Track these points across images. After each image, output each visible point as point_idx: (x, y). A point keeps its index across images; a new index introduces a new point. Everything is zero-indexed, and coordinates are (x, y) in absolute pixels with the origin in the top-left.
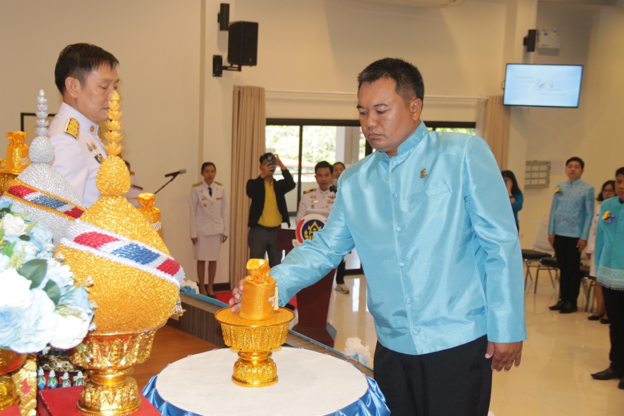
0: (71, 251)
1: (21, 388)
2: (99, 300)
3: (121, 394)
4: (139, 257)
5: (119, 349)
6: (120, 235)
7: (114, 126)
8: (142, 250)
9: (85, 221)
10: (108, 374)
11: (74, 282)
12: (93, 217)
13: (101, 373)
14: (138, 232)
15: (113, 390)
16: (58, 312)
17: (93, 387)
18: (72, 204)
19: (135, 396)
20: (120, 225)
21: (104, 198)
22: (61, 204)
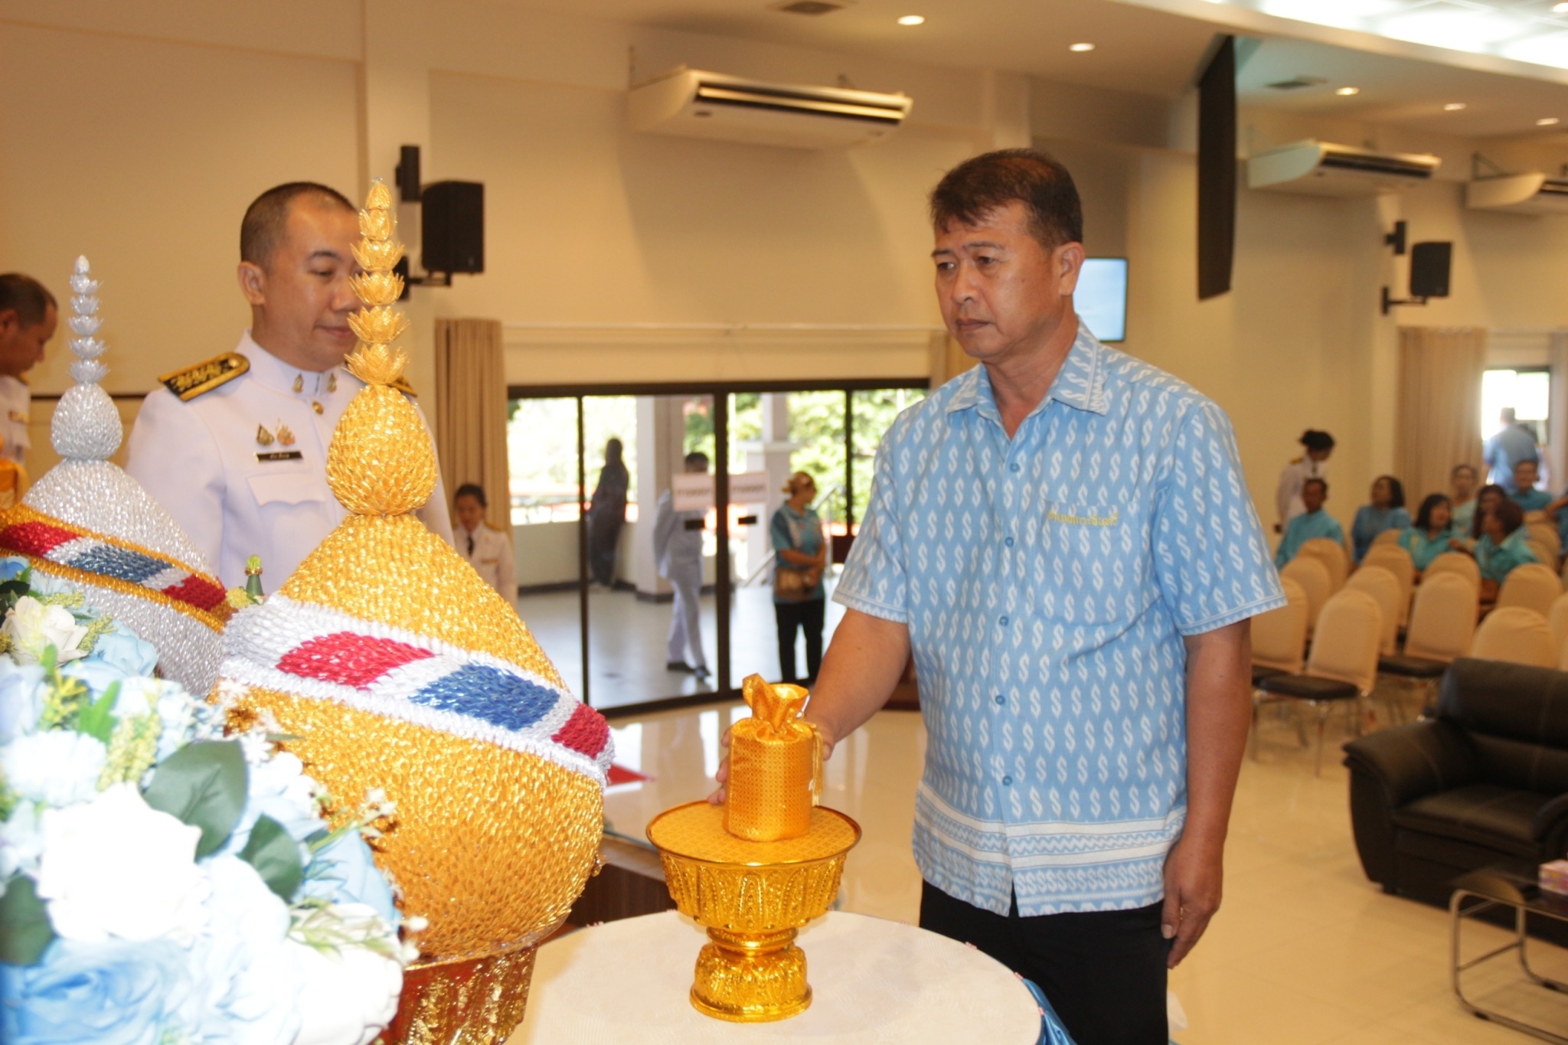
4: (501, 707)
5: (442, 1010)
6: (430, 637)
7: (380, 290)
8: (507, 683)
9: (302, 600)
12: (331, 586)
16: (301, 934)
21: (359, 521)
22: (154, 567)
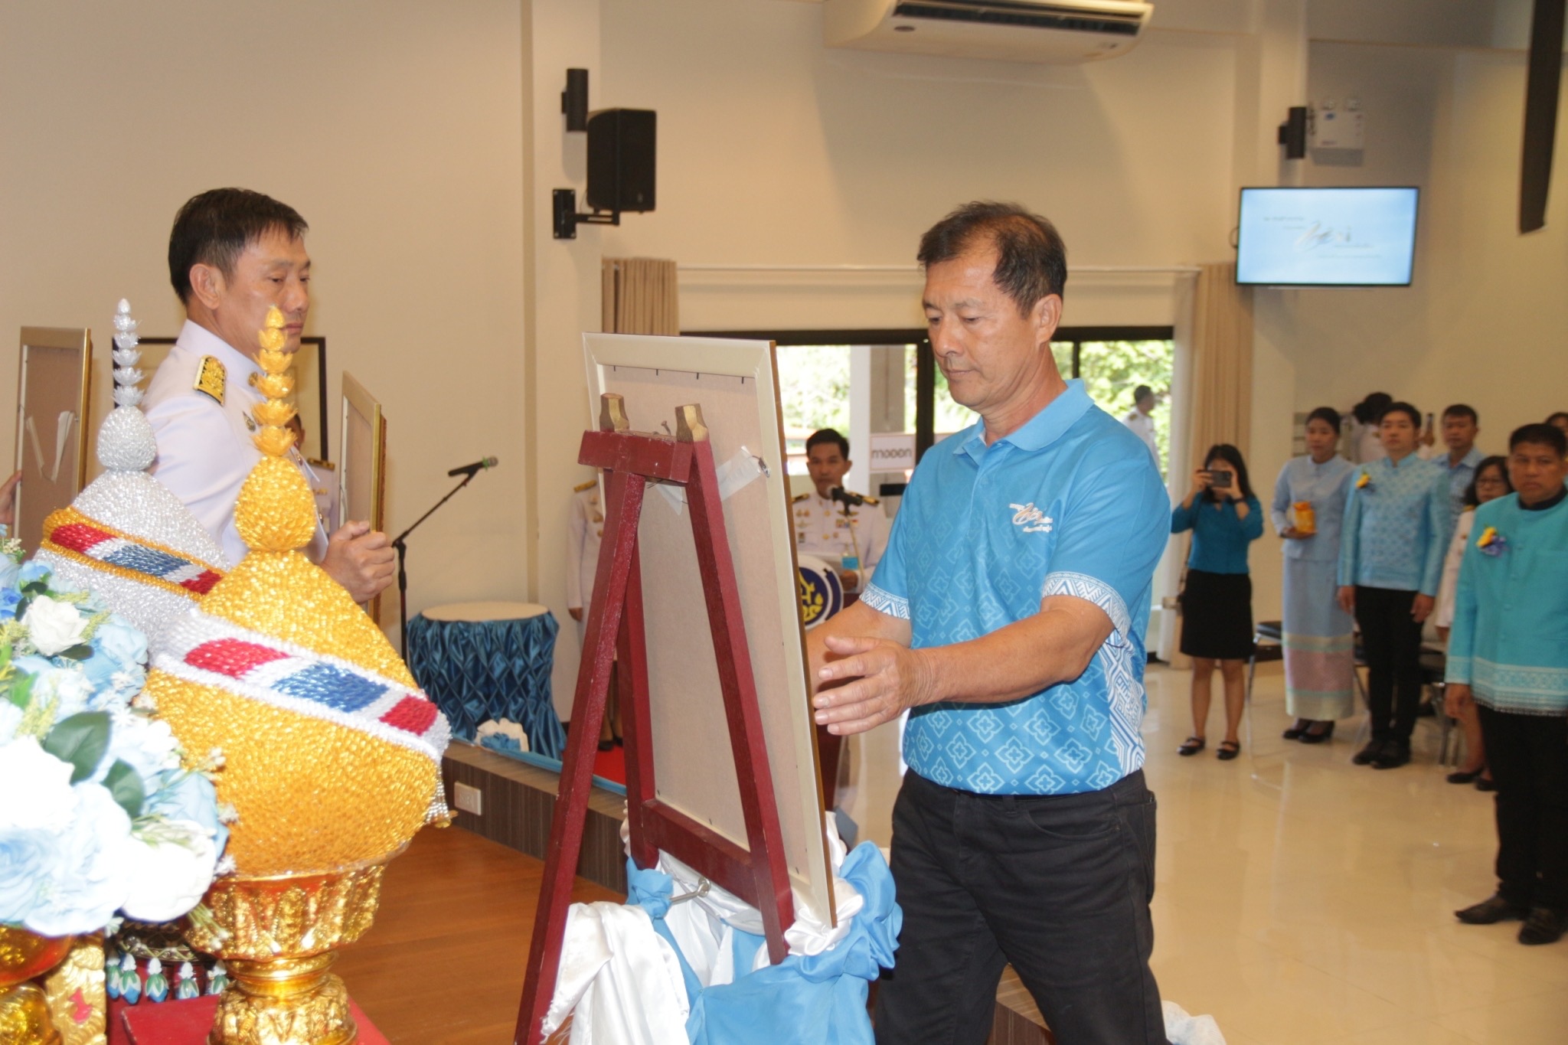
0: (179, 686)
1: (70, 1010)
2: (244, 798)
3: (308, 1015)
4: (337, 695)
5: (296, 912)
6: (292, 644)
7: (273, 387)
8: (345, 679)
9: (209, 612)
10: (276, 969)
11: (180, 762)
12: (228, 604)
13: (259, 967)
14: (334, 636)
15: (289, 1008)
16: (138, 835)
17: (242, 1001)
18: (198, 562)
19: (342, 1019)
20: (291, 619)
21: (254, 556)
22: (174, 564)
